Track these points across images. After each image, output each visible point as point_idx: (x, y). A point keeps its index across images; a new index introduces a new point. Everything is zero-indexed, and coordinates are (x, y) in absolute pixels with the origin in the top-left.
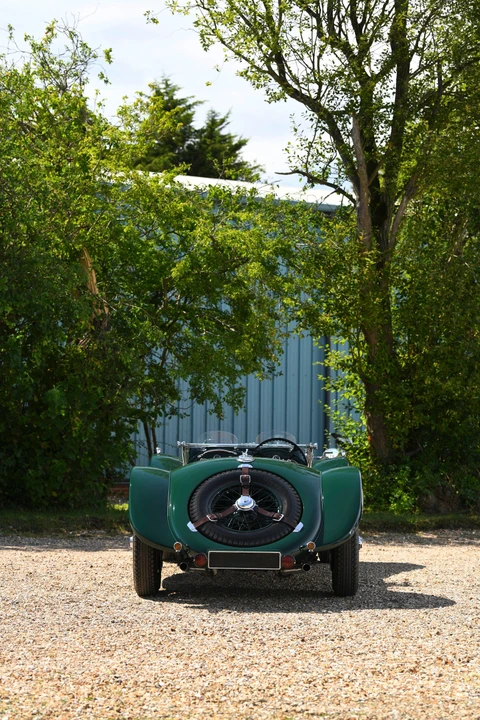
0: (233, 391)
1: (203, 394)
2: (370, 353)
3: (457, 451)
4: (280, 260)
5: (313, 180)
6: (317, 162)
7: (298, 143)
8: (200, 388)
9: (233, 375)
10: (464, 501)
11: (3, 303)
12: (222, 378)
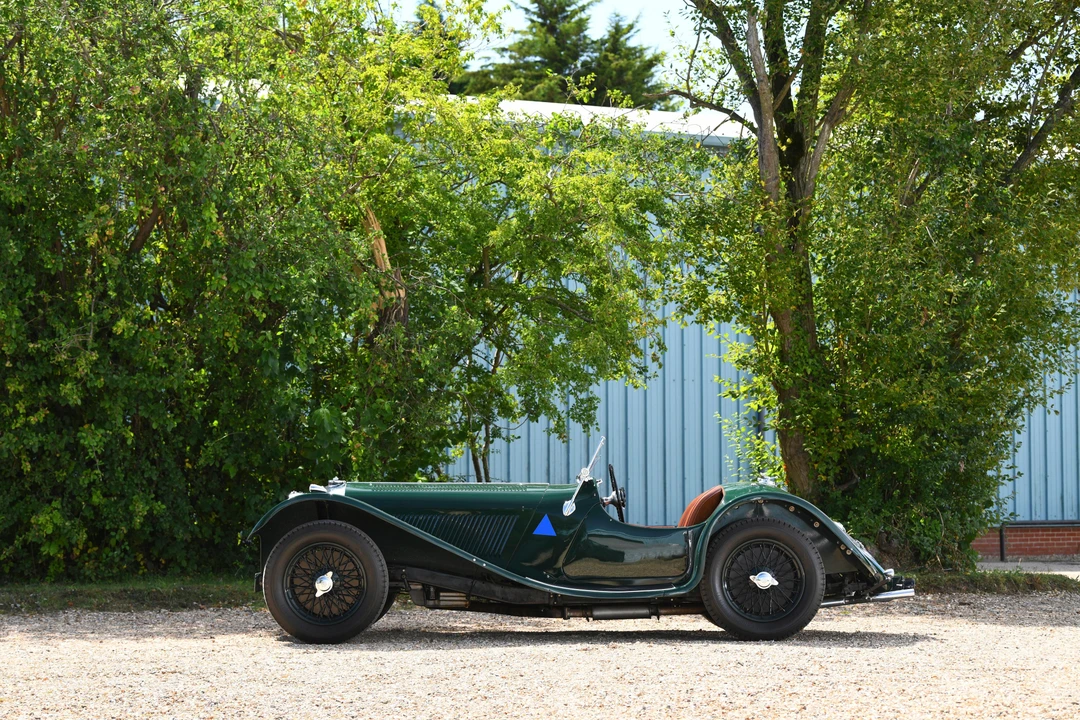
0: (581, 402)
1: (537, 407)
2: (782, 345)
3: (909, 482)
4: (650, 216)
5: (698, 103)
6: (702, 78)
7: (677, 52)
8: (533, 398)
9: (585, 381)
10: (917, 554)
11: (249, 285)
12: (564, 384)
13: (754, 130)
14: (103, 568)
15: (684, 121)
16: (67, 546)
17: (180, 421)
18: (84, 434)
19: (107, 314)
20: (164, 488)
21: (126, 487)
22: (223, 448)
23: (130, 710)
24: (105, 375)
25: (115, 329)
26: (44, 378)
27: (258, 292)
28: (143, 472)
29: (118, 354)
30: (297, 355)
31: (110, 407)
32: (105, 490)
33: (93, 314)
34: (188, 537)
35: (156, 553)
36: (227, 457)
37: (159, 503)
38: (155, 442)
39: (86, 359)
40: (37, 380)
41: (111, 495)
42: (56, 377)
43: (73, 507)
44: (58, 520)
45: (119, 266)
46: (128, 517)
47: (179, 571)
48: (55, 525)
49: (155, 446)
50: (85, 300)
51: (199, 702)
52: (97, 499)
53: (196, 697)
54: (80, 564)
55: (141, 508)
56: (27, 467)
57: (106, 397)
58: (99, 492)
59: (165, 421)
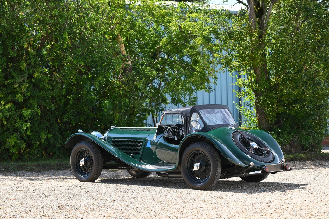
0: (191, 99)
1: (176, 101)
2: (257, 78)
3: (300, 124)
4: (212, 36)
8: (175, 98)
9: (191, 91)
10: (303, 147)
11: (79, 60)
12: (186, 93)
13: (247, 6)
14: (31, 156)
15: (223, 4)
16: (19, 149)
17: (56, 106)
18: (24, 112)
19: (31, 71)
20: (51, 129)
21: (39, 129)
22: (71, 115)
23: (46, 211)
24: (31, 91)
25: (34, 75)
26: (10, 93)
27: (82, 63)
28: (44, 124)
29: (35, 85)
30: (96, 84)
31: (33, 102)
32: (31, 130)
33: (26, 71)
34: (60, 146)
35: (49, 151)
36: (72, 118)
37: (50, 134)
38: (48, 114)
39: (25, 86)
40: (8, 93)
41: (34, 132)
42: (14, 92)
43: (21, 136)
44: (16, 140)
45: (35, 54)
46: (40, 139)
47: (57, 157)
48: (15, 142)
49: (48, 115)
50: (24, 66)
51: (70, 208)
52: (29, 133)
53: (69, 206)
54: (23, 155)
55: (44, 136)
56: (5, 123)
57: (31, 99)
58: (29, 131)
59: (51, 107)
